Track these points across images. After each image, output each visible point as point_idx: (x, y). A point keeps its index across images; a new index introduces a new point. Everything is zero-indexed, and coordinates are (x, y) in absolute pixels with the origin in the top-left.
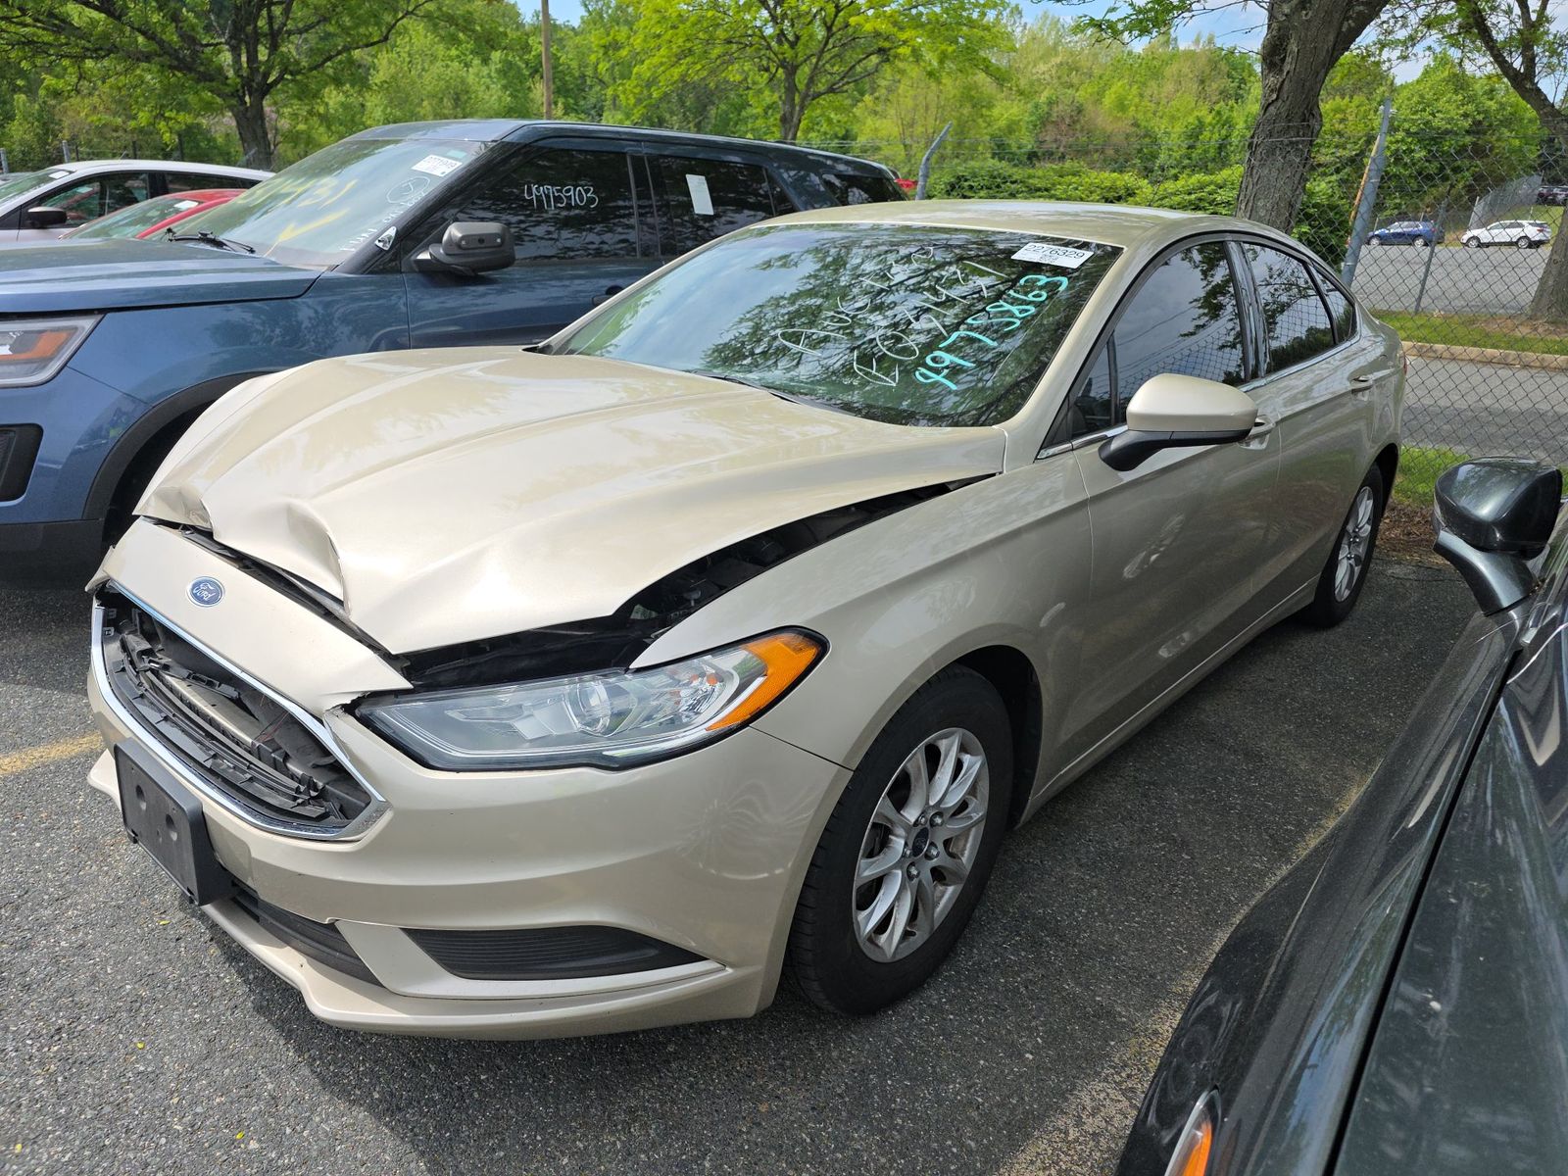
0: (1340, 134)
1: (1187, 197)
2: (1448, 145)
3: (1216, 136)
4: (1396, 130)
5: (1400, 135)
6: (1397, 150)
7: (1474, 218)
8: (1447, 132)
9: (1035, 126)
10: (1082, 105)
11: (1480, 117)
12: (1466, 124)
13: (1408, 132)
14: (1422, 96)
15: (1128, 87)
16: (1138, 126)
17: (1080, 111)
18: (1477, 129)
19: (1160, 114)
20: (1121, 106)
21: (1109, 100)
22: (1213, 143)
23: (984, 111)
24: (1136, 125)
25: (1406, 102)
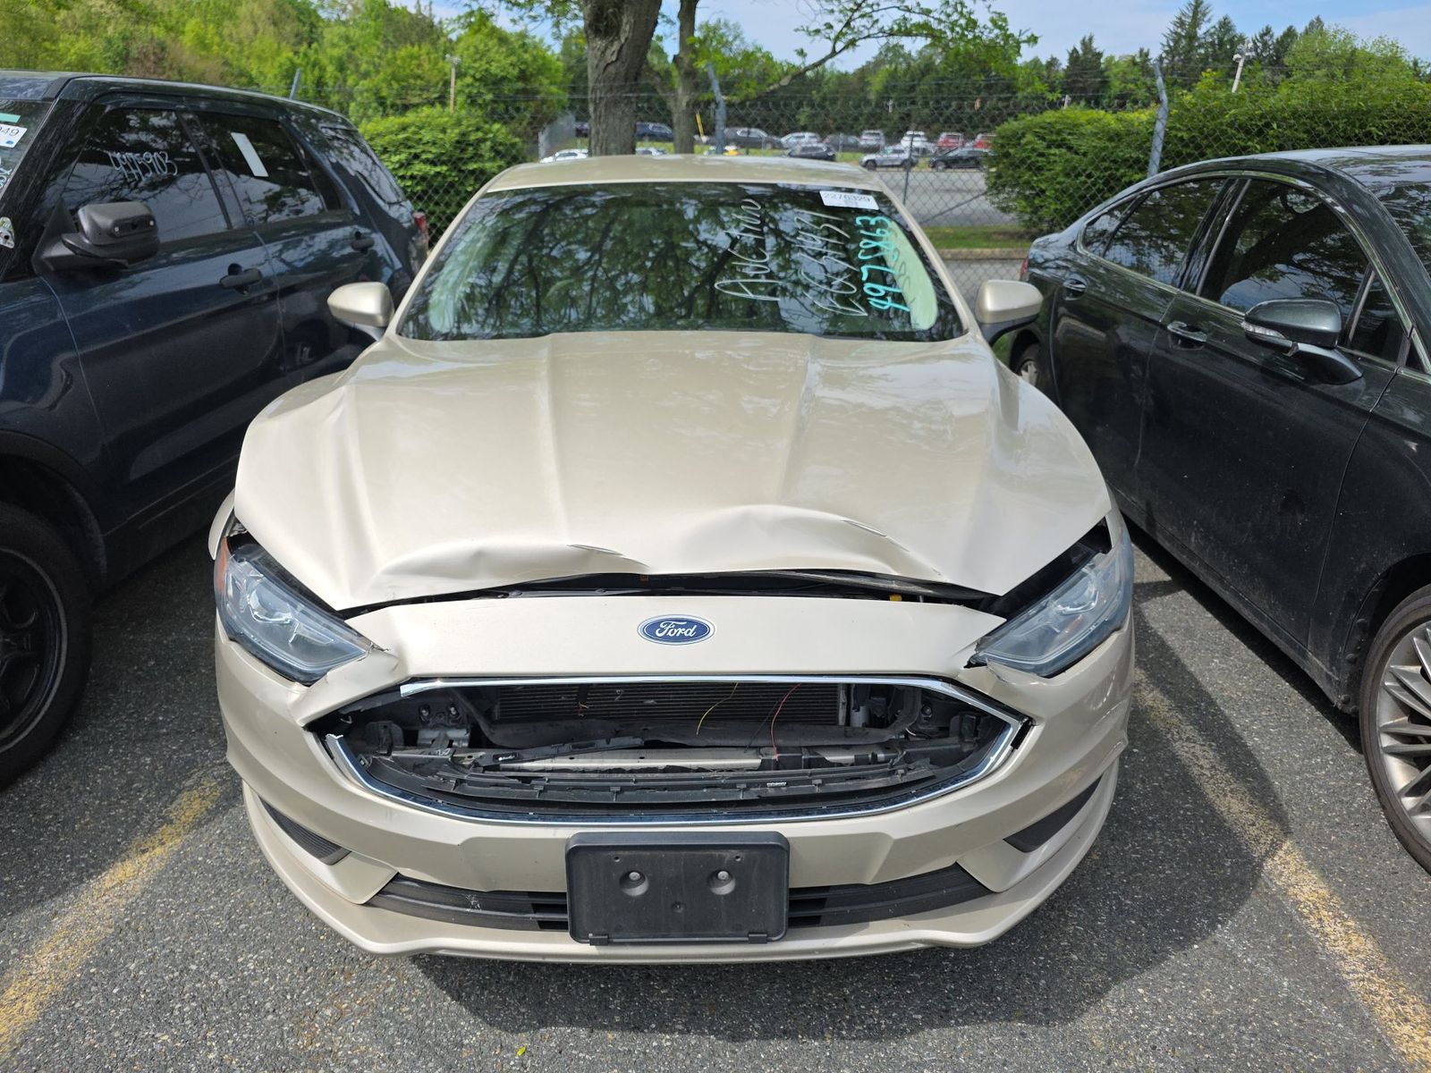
0: (419, 77)
1: (393, 137)
2: (506, 89)
3: (310, 77)
4: (465, 75)
5: (469, 80)
6: (470, 93)
7: (542, 151)
8: (504, 78)
9: (116, 62)
10: (164, 42)
11: (523, 67)
12: (515, 72)
13: (473, 77)
14: (476, 47)
15: (203, 26)
16: (231, 65)
17: (163, 49)
18: (523, 76)
19: (246, 53)
20: (202, 43)
21: (187, 40)
22: (309, 82)
23: (47, 44)
24: (226, 63)
25: (466, 52)
